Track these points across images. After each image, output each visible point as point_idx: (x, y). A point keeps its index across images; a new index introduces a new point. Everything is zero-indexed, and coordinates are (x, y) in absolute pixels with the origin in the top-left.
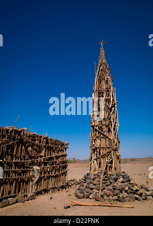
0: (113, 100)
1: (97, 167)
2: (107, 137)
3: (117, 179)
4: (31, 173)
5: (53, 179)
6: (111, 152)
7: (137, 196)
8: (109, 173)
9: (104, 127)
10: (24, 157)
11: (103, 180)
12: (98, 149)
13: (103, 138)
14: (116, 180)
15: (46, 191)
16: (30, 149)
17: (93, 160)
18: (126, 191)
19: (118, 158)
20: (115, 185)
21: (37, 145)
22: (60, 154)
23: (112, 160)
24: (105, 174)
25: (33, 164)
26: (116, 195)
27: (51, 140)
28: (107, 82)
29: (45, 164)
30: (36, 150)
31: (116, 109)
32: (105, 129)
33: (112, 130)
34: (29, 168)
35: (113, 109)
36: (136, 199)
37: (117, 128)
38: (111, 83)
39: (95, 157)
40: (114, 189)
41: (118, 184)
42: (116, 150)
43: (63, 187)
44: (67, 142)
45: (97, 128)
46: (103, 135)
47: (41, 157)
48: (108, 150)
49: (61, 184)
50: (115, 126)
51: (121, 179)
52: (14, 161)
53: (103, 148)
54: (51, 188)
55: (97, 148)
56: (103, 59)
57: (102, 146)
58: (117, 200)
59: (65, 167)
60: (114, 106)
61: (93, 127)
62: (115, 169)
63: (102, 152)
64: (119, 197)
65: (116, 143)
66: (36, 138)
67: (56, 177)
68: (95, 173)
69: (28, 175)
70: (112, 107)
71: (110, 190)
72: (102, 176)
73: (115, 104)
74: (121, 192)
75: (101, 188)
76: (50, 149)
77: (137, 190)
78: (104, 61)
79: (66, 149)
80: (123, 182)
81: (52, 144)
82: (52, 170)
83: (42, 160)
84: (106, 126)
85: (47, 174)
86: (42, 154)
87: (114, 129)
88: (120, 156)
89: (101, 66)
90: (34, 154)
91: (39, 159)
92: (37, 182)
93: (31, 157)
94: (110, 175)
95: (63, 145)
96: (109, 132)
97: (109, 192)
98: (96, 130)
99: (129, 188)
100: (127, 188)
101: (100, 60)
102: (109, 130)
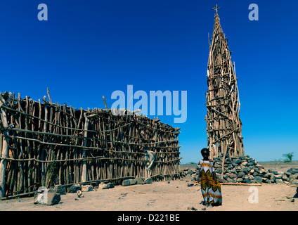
0: (232, 76)
1: (216, 151)
2: (227, 118)
3: (241, 163)
4: (145, 158)
5: (166, 166)
6: (232, 134)
7: (265, 179)
8: (231, 157)
9: (223, 107)
10: (138, 140)
11: (225, 163)
12: (217, 132)
13: (222, 119)
14: (239, 164)
15: (160, 178)
16: (142, 132)
17: (210, 145)
18: (252, 174)
19: (241, 141)
20: (239, 168)
21: (149, 129)
22: (172, 140)
23: (234, 144)
24: (226, 157)
25: (146, 148)
26: (241, 177)
27: (162, 124)
28: (224, 56)
29: (158, 150)
30: (148, 134)
31: (236, 87)
32: (224, 109)
33: (233, 110)
34: (143, 152)
35: (232, 87)
36: (264, 181)
37: (239, 107)
38: (229, 57)
39: (214, 141)
40: (238, 172)
41: (242, 167)
42: (237, 132)
43: (176, 177)
44: (178, 128)
45: (215, 109)
46: (222, 116)
47: (154, 141)
48: (228, 132)
49: (174, 173)
50: (235, 106)
51: (245, 163)
52: (130, 143)
53: (222, 130)
54: (165, 176)
55: (215, 131)
56: (218, 28)
57: (221, 128)
58: (242, 182)
59: (177, 155)
60: (234, 83)
61: (209, 108)
62: (238, 152)
63: (221, 134)
64: (244, 179)
65: (237, 124)
66: (148, 122)
67: (169, 164)
68: (215, 157)
69: (142, 159)
70: (231, 84)
71: (234, 173)
72: (223, 160)
73: (235, 81)
74: (246, 174)
75: (223, 171)
76: (161, 134)
77: (264, 173)
78: (220, 31)
79: (177, 135)
80: (247, 165)
81: (163, 129)
82: (165, 157)
83: (155, 146)
84: (225, 106)
85: (160, 161)
86: (154, 139)
87: (235, 110)
88: (243, 138)
89: (216, 37)
90: (146, 137)
91: (152, 143)
92: (151, 168)
93: (144, 141)
94: (232, 159)
95: (174, 130)
96: (229, 112)
97: (232, 175)
98: (213, 111)
99: (255, 171)
100: (252, 171)
101: (215, 31)
102: (229, 111)
